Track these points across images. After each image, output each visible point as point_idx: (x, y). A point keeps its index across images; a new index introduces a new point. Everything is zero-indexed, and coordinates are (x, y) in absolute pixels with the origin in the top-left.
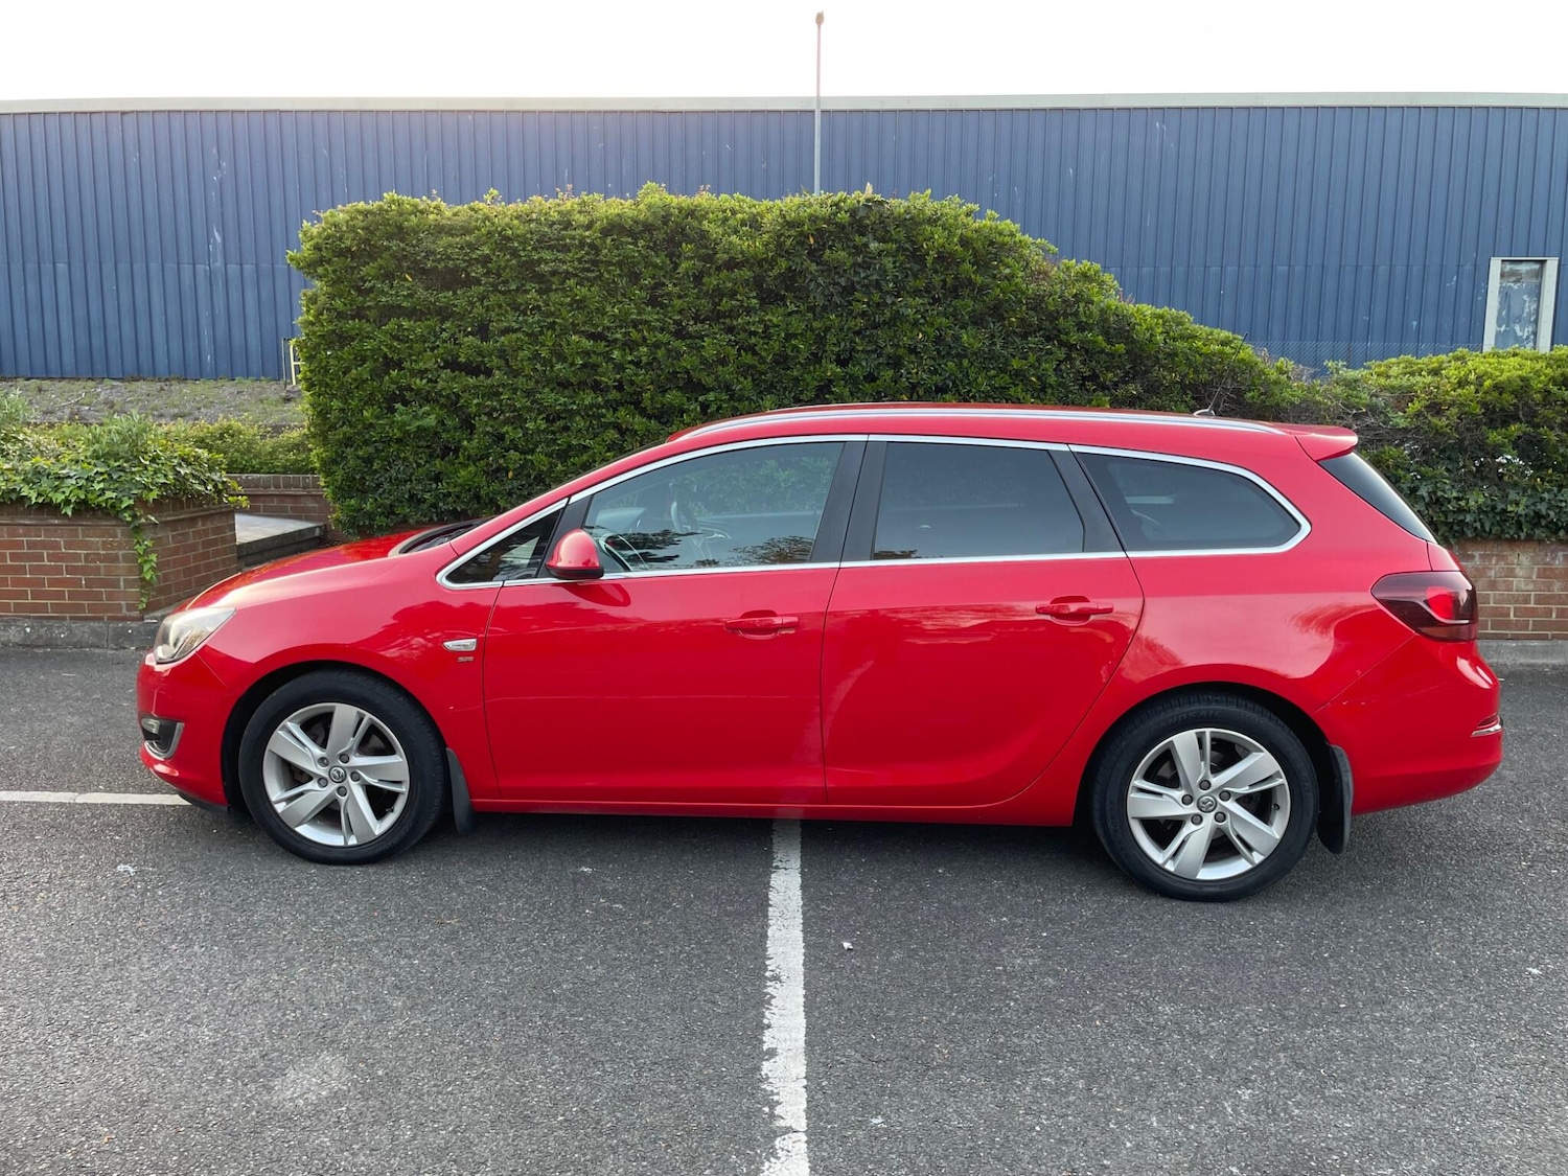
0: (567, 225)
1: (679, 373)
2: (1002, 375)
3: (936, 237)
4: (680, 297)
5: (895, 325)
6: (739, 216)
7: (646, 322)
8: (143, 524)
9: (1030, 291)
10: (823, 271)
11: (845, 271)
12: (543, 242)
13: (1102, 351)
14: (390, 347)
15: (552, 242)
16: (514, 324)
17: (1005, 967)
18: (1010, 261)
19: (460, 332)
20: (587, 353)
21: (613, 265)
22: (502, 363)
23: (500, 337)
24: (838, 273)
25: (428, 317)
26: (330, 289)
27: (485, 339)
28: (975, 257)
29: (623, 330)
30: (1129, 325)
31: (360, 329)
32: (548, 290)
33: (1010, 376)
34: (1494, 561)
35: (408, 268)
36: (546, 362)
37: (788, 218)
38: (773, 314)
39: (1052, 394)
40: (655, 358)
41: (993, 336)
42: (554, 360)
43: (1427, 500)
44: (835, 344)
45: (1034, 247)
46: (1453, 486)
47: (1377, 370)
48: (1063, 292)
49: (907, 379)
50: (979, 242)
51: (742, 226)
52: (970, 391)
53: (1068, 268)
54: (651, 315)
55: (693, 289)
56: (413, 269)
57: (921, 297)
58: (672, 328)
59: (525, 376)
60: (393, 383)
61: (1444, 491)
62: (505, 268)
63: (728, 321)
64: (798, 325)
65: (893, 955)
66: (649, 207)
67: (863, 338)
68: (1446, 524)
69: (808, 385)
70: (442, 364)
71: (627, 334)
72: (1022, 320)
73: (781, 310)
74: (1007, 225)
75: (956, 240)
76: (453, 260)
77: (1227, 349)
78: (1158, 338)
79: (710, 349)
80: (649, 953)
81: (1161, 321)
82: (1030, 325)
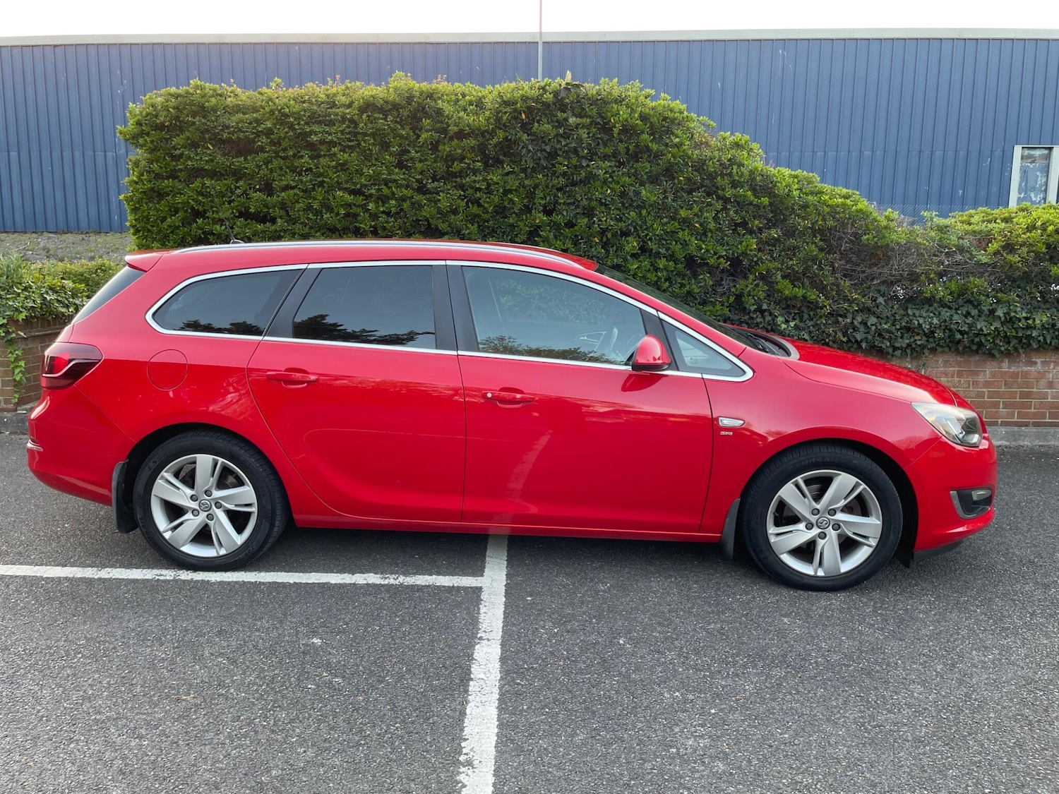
0: (333, 105)
1: (420, 220)
2: (673, 222)
3: (621, 113)
4: (421, 161)
5: (589, 183)
6: (467, 98)
7: (395, 181)
8: (14, 338)
9: (695, 156)
10: (532, 140)
11: (550, 140)
12: (313, 118)
13: (751, 203)
14: (197, 201)
15: (321, 118)
16: (292, 182)
17: (678, 749)
18: (679, 132)
19: (250, 188)
20: (349, 205)
21: (368, 135)
22: (283, 213)
23: (281, 192)
24: (544, 142)
25: (226, 177)
26: (149, 156)
27: (271, 194)
28: (652, 129)
29: (377, 187)
30: (772, 183)
31: (173, 187)
32: (319, 156)
33: (679, 222)
34: (1052, 367)
35: (210, 139)
36: (317, 213)
37: (505, 98)
38: (494, 174)
39: (712, 237)
40: (402, 210)
41: (665, 192)
42: (324, 211)
43: (1003, 319)
44: (542, 198)
45: (698, 123)
46: (1022, 308)
47: (960, 219)
48: (720, 157)
49: (599, 225)
50: (655, 118)
51: (469, 105)
52: (647, 235)
53: (724, 139)
54: (399, 175)
55: (432, 155)
56: (214, 139)
57: (609, 161)
58: (415, 185)
59: (302, 223)
60: (200, 229)
61: (1015, 312)
62: (284, 138)
63: (458, 180)
64: (513, 183)
65: (577, 735)
66: (396, 89)
67: (564, 193)
68: (1016, 337)
69: (521, 229)
70: (237, 214)
71: (380, 190)
72: (688, 179)
73: (500, 171)
74: (678, 105)
75: (636, 115)
76: (244, 132)
77: (848, 202)
78: (794, 193)
79: (444, 201)
80: (356, 734)
81: (796, 180)
82: (695, 184)
